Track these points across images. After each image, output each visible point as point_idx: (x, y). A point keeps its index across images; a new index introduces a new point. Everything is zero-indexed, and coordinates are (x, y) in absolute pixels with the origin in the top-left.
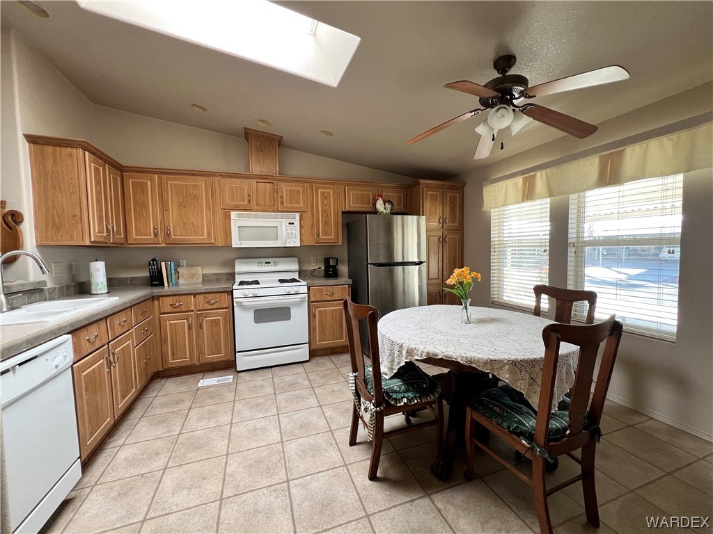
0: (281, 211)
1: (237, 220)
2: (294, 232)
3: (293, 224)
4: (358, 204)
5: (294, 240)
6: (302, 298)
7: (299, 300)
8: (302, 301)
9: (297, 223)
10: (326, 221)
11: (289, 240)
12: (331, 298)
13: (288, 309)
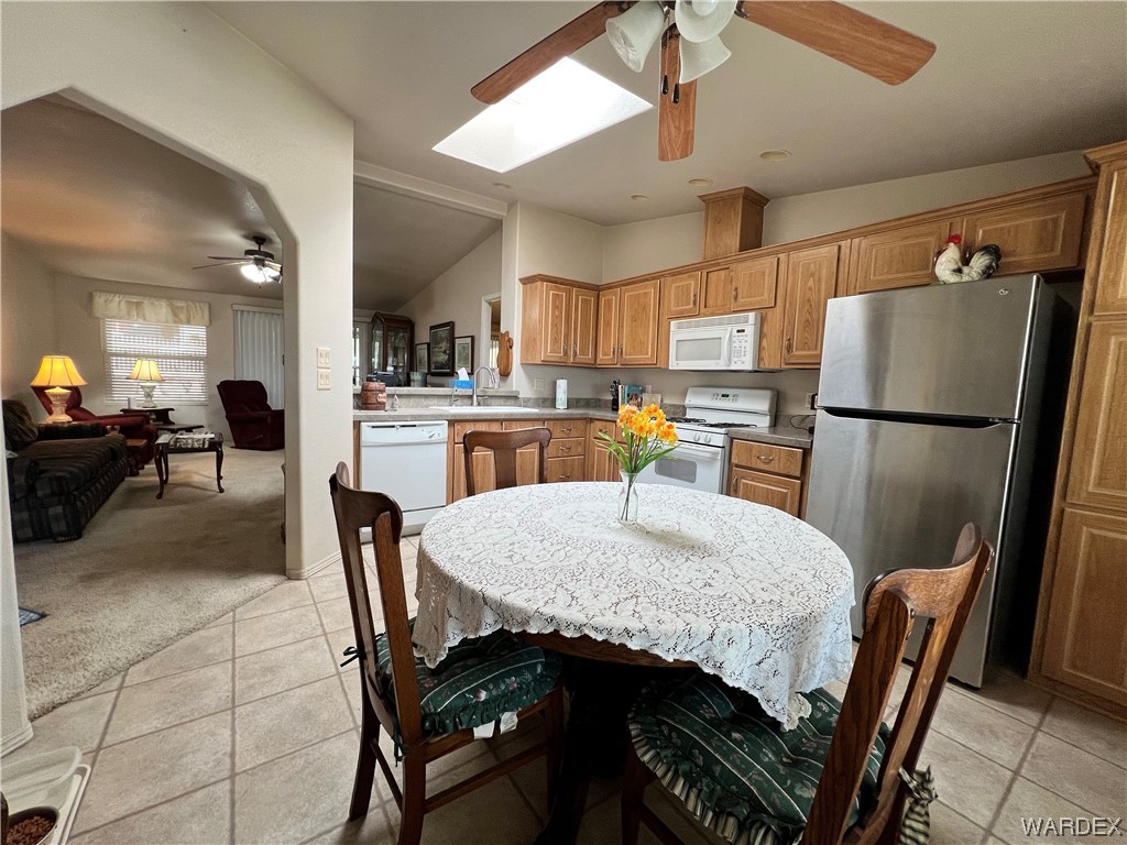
0: (735, 312)
1: (678, 332)
2: (743, 344)
3: (743, 331)
4: (888, 273)
5: (743, 359)
6: (713, 453)
7: (709, 455)
8: (713, 459)
9: (750, 330)
10: (807, 320)
11: (735, 359)
12: (765, 467)
13: (694, 465)
